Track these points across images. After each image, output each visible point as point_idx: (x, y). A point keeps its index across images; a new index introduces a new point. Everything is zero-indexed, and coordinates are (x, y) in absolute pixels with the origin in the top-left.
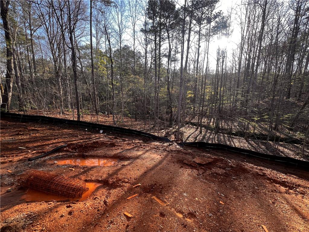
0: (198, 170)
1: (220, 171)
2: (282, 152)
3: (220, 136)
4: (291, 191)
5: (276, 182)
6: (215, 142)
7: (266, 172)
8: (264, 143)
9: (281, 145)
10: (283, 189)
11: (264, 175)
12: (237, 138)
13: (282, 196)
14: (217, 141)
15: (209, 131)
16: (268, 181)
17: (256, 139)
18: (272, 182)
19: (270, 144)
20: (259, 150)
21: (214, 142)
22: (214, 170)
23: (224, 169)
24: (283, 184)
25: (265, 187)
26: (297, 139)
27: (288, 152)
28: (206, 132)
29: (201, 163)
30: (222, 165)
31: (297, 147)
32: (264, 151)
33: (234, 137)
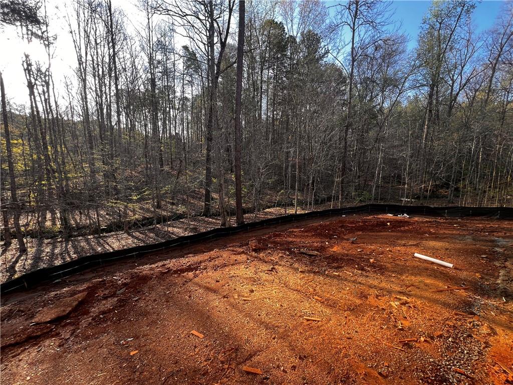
0: (58, 334)
1: (108, 304)
2: (172, 233)
3: (79, 242)
4: (197, 272)
5: (183, 271)
6: (70, 257)
7: (169, 266)
8: (152, 229)
9: (169, 226)
10: (191, 274)
11: (169, 270)
12: (112, 235)
13: (194, 283)
14: (74, 254)
15: (46, 241)
16: (176, 275)
17: (140, 227)
18: (180, 274)
19: (158, 228)
20: (148, 242)
21: (69, 259)
22: (95, 310)
23: (113, 295)
24: (189, 269)
25: (175, 284)
26: (181, 214)
27: (178, 231)
28: (40, 244)
29: (60, 315)
30: (107, 292)
31: (183, 222)
32: (154, 239)
33: (107, 235)
